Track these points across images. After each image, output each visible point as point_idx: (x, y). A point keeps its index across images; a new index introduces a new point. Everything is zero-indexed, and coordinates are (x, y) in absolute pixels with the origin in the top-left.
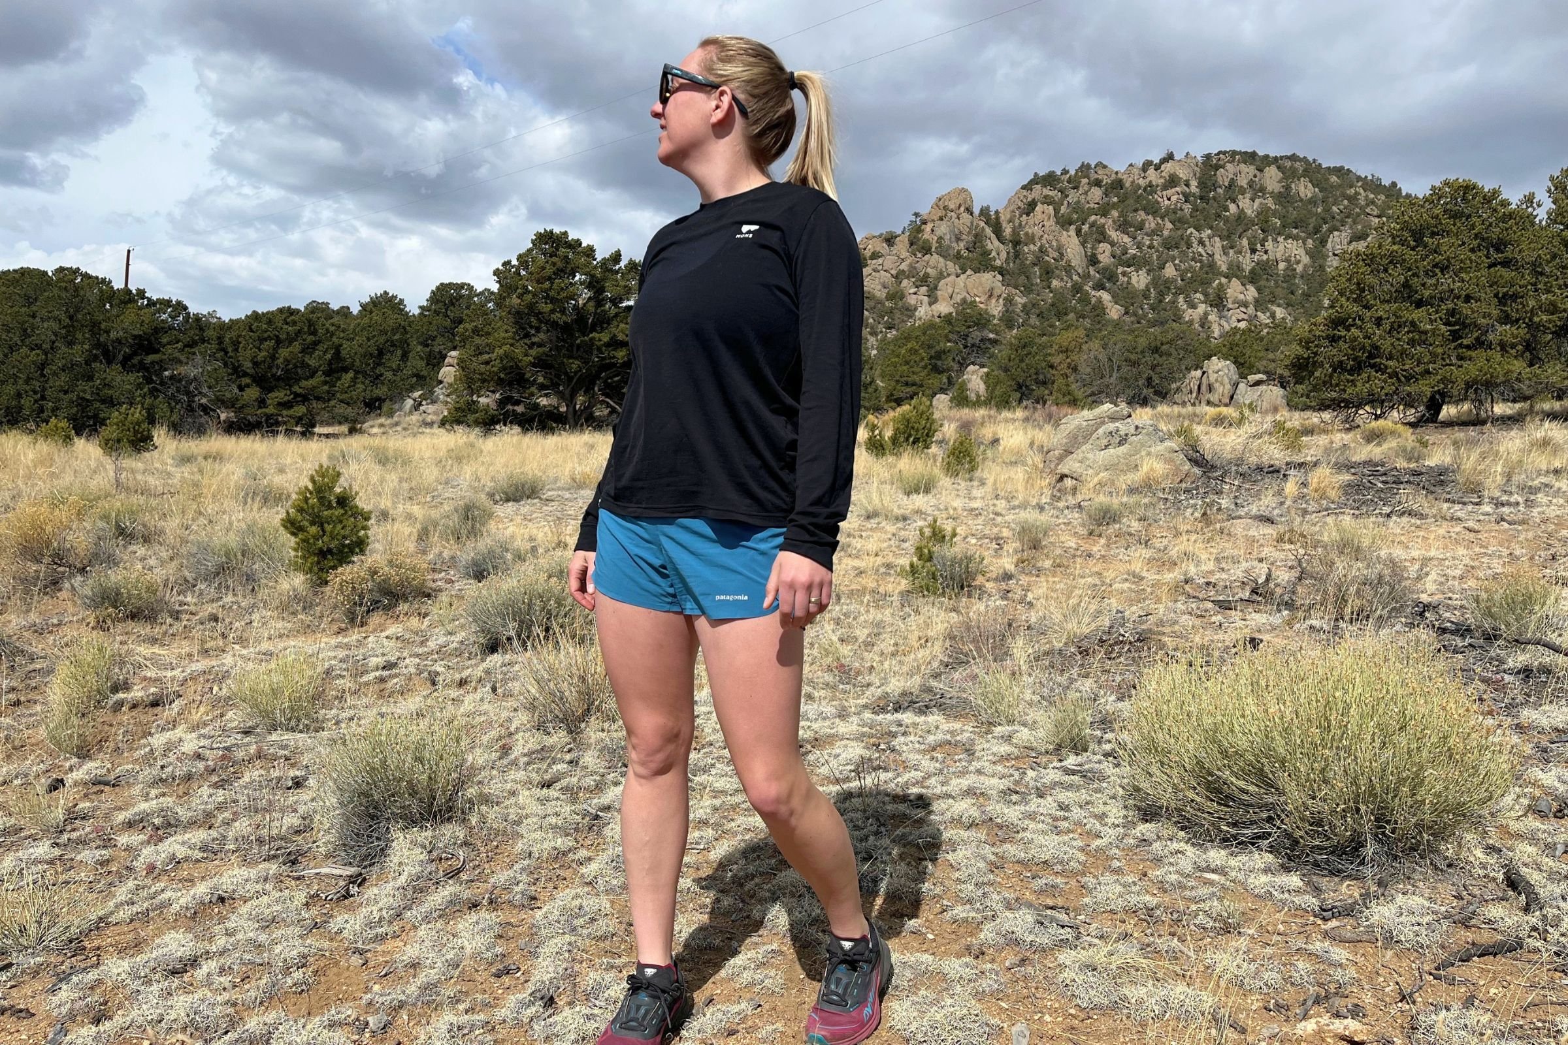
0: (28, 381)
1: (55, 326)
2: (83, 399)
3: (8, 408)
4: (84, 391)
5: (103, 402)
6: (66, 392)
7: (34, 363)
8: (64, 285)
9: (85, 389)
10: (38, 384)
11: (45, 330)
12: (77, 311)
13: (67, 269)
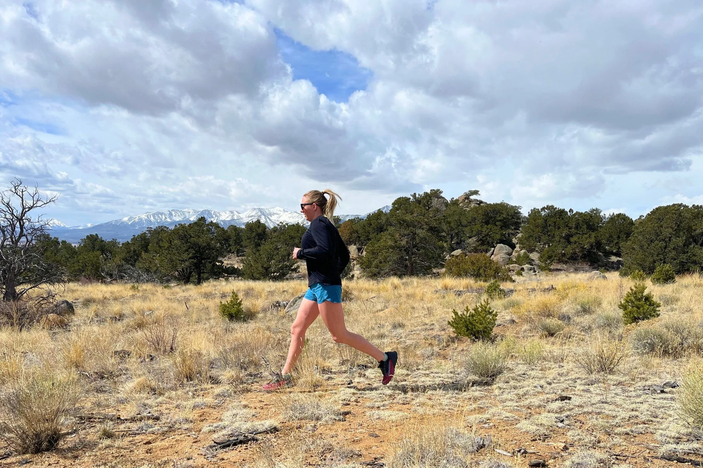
0: (658, 256)
1: (670, 230)
2: (682, 262)
3: (649, 267)
4: (683, 258)
5: (692, 263)
6: (675, 259)
7: (661, 247)
8: (674, 212)
9: (683, 257)
10: (662, 256)
11: (667, 232)
12: (681, 222)
13: (676, 205)
